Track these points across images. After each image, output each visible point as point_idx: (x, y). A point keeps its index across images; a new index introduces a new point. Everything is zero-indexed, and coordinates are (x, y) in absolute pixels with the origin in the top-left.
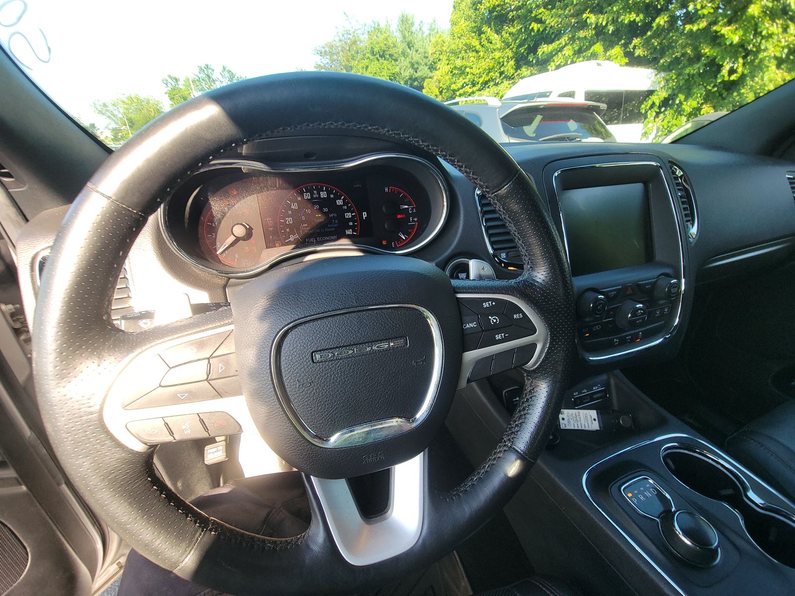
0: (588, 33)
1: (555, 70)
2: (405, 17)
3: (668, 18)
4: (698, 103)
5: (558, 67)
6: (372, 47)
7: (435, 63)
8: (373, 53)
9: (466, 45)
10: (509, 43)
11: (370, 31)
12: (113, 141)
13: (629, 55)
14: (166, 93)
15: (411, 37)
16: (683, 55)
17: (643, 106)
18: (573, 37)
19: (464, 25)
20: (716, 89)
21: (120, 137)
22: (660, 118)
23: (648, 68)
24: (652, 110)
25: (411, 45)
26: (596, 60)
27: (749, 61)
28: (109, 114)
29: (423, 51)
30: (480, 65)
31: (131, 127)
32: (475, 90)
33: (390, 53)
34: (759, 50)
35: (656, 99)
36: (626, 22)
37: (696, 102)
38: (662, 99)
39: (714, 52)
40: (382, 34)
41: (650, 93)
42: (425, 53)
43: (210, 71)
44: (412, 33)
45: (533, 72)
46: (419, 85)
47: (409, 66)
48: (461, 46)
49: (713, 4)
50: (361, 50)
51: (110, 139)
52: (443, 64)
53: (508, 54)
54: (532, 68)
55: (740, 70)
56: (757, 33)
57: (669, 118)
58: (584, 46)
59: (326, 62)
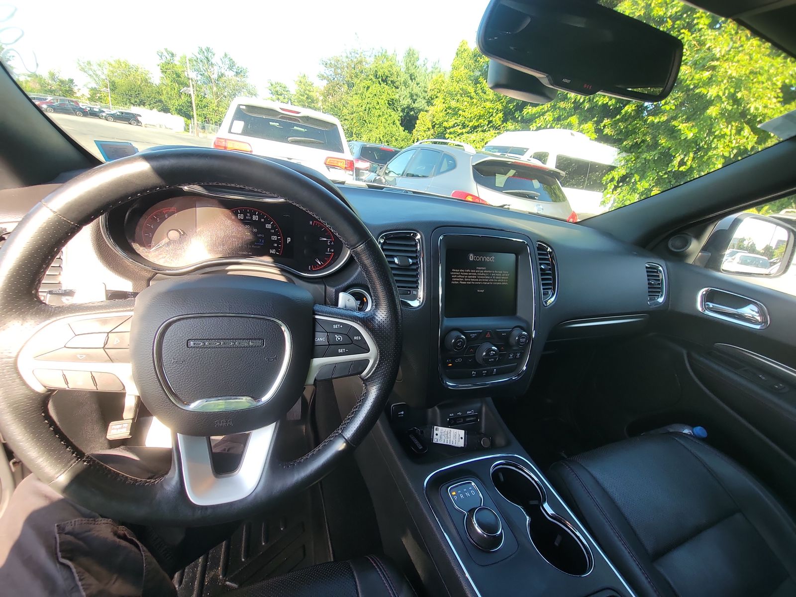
0: (568, 105)
1: (536, 130)
2: (412, 51)
3: (635, 107)
4: (650, 185)
5: (539, 128)
6: (376, 70)
7: (432, 99)
8: (376, 76)
9: (462, 89)
10: (501, 97)
11: (377, 56)
12: (89, 100)
13: (599, 131)
14: (158, 66)
15: (415, 70)
16: (643, 141)
17: (604, 178)
18: (555, 105)
19: (463, 72)
20: (666, 176)
21: (97, 98)
22: (618, 191)
23: (613, 147)
24: (612, 183)
25: (413, 77)
26: (571, 129)
27: (699, 156)
28: (91, 73)
29: (423, 85)
30: (472, 110)
31: (112, 90)
32: (464, 132)
33: (392, 79)
34: (709, 148)
35: (617, 175)
36: (600, 103)
37: (648, 184)
38: (621, 175)
39: (669, 144)
40: (387, 61)
41: (612, 168)
42: (425, 87)
43: (210, 54)
44: (416, 67)
45: (517, 127)
46: (414, 115)
47: (408, 96)
48: (457, 89)
49: (676, 101)
50: (366, 70)
51: (86, 98)
52: (439, 101)
53: (498, 106)
54: (516, 124)
55: (689, 163)
56: (710, 133)
57: (625, 193)
58: (562, 115)
59: (329, 74)
